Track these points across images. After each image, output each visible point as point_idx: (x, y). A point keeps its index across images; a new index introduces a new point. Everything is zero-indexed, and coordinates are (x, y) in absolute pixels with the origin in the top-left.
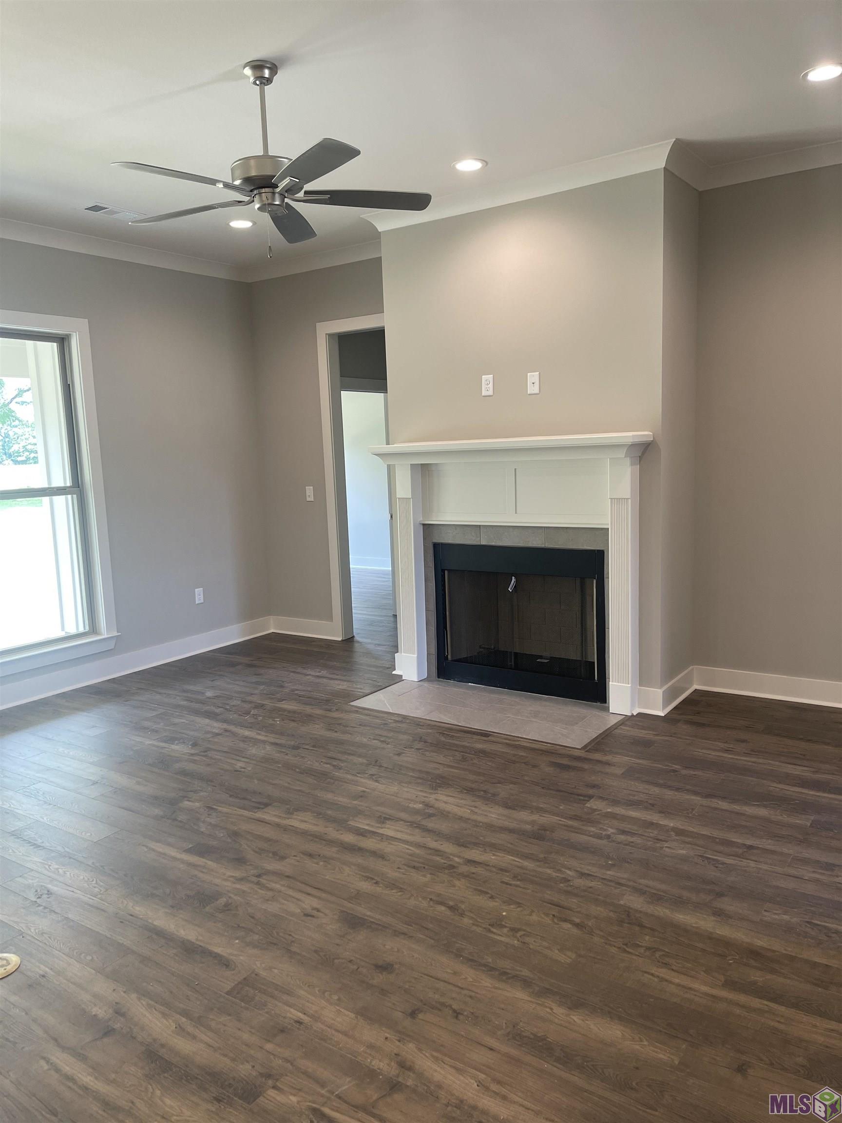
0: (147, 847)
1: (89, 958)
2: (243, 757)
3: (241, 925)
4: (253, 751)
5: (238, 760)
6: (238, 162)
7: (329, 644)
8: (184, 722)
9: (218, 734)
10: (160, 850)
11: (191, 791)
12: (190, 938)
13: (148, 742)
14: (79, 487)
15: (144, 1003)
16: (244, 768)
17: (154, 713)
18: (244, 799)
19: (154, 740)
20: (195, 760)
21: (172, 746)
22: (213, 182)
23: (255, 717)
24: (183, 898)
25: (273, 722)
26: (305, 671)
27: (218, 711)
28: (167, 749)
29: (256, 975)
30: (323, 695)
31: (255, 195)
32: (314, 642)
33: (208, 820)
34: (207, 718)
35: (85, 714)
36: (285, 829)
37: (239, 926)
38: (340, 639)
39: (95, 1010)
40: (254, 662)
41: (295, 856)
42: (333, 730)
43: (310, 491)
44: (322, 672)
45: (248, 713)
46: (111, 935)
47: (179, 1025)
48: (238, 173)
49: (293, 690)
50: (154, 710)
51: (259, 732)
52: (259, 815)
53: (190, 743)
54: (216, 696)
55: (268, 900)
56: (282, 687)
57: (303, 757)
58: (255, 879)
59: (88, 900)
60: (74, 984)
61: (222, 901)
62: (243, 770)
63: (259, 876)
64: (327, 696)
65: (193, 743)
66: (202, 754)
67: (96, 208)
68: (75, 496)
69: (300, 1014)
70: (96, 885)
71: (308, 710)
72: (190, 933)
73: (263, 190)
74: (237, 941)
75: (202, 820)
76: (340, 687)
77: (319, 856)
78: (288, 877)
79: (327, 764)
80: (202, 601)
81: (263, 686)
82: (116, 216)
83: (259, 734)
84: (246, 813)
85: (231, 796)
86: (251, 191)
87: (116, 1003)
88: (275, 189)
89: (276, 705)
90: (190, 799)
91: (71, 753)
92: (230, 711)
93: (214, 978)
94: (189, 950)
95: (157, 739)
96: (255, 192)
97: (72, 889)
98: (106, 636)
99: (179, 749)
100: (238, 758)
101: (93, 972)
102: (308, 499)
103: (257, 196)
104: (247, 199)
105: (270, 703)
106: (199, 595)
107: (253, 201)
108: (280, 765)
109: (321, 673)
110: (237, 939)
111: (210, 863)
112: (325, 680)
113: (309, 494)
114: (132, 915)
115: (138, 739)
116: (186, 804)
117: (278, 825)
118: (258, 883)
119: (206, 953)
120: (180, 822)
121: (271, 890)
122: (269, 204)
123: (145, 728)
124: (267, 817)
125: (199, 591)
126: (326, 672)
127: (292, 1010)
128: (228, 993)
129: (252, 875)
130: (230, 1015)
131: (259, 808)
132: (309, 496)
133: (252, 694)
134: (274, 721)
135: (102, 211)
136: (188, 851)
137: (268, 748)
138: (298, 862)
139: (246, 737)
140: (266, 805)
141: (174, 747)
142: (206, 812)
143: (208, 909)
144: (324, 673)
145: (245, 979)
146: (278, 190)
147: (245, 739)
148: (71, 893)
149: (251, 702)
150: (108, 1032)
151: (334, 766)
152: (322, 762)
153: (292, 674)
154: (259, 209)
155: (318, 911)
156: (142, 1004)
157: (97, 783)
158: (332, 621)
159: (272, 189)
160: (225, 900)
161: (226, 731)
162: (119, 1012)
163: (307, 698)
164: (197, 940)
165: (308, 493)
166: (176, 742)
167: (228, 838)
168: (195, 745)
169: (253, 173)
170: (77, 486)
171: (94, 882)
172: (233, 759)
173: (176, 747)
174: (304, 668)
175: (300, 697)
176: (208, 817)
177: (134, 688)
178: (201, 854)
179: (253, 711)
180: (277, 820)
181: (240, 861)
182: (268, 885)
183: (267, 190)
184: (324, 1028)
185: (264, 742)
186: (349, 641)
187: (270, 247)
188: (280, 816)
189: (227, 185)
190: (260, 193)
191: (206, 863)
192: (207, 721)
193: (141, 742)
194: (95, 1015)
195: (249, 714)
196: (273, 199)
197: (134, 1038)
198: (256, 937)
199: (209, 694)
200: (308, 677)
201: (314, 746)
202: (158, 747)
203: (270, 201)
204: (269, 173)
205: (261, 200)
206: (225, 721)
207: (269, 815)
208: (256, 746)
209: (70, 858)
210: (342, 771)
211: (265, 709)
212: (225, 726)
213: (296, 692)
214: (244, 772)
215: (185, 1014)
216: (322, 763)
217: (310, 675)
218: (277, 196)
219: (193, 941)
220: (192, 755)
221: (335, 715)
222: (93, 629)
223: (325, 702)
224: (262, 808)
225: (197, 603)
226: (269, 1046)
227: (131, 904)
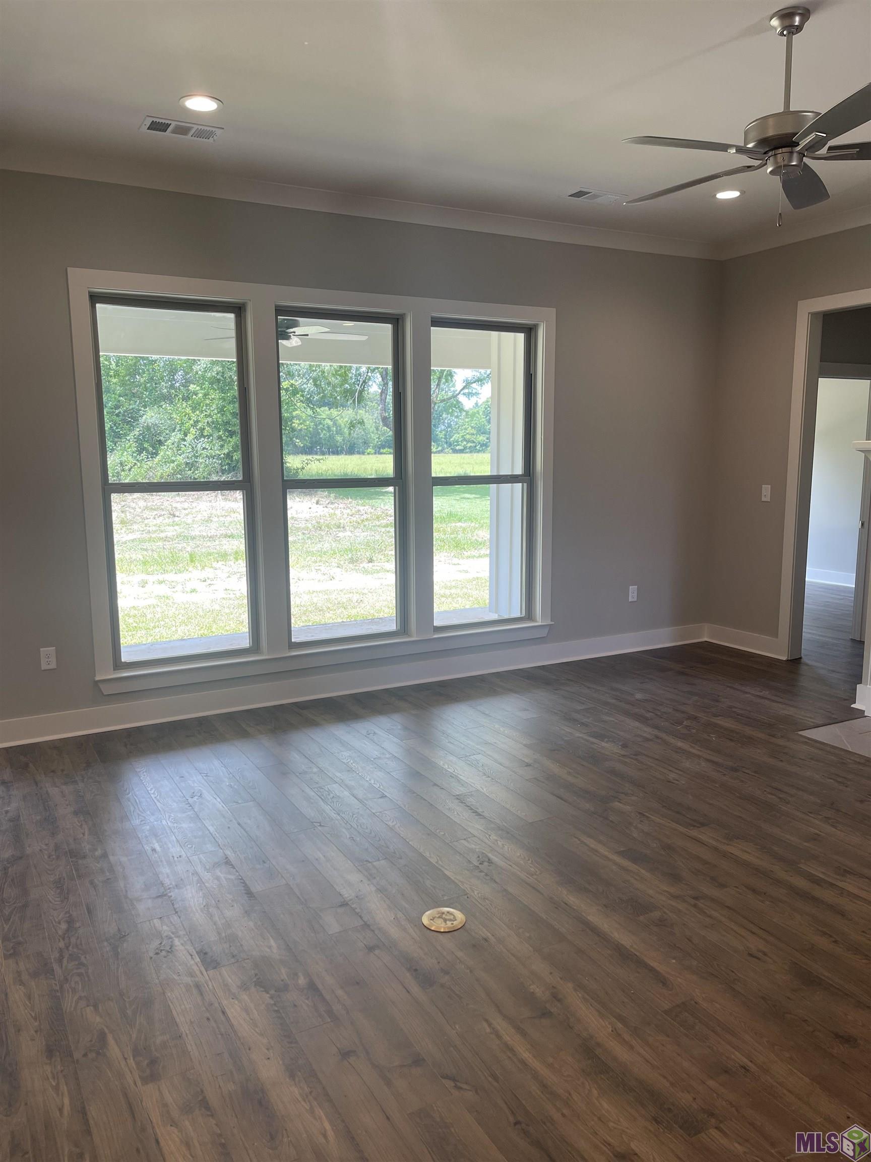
0: (579, 840)
1: (528, 935)
2: (677, 769)
3: (677, 945)
4: (687, 764)
5: (670, 771)
6: (756, 122)
7: (772, 662)
8: (614, 721)
9: (648, 740)
10: (592, 846)
11: (622, 793)
12: (623, 942)
13: (579, 734)
14: (530, 476)
15: (580, 995)
16: (677, 780)
17: (583, 707)
18: (678, 813)
19: (585, 733)
20: (626, 762)
21: (603, 743)
22: (724, 147)
23: (688, 728)
24: (615, 900)
25: (709, 738)
26: (743, 688)
27: (649, 715)
28: (597, 745)
29: (695, 1003)
30: (766, 718)
31: (769, 157)
32: (753, 657)
33: (639, 825)
34: (637, 721)
35: (518, 696)
36: (725, 855)
37: (675, 945)
38: (784, 658)
39: (533, 988)
40: (686, 670)
41: (736, 887)
42: (779, 759)
43: (766, 492)
44: (764, 692)
45: (680, 723)
46: (546, 917)
47: (615, 1029)
48: (753, 135)
49: (731, 707)
50: (583, 704)
51: (693, 745)
52: (694, 833)
53: (620, 744)
54: (646, 700)
55: (706, 926)
56: (717, 701)
57: (742, 781)
58: (693, 901)
59: (525, 877)
60: (513, 955)
61: (656, 914)
62: (677, 782)
63: (696, 898)
64: (770, 720)
65: (623, 744)
66: (632, 756)
67: (579, 194)
68: (525, 485)
69: (745, 1060)
70: (531, 865)
71: (748, 731)
72: (626, 939)
73: (780, 151)
74: (674, 961)
75: (634, 825)
76: (786, 712)
77: (765, 894)
78: (728, 907)
79: (772, 794)
80: (635, 599)
81: (697, 698)
82: (599, 200)
83: (694, 748)
84: (681, 829)
85: (664, 806)
86: (765, 153)
87: (553, 987)
88: (794, 148)
89: (712, 720)
90: (621, 801)
91: (506, 732)
92: (662, 718)
93: (650, 992)
94: (623, 955)
95: (588, 733)
96: (770, 154)
97: (511, 864)
98: (540, 624)
99: (608, 747)
100: (671, 768)
101: (531, 949)
102: (764, 499)
103: (771, 158)
104: (757, 163)
105: (705, 716)
106: (633, 593)
107: (766, 164)
108: (717, 785)
109: (762, 693)
110: (674, 958)
111: (643, 871)
112: (767, 702)
113: (765, 494)
114: (566, 904)
115: (569, 730)
116: (617, 804)
117: (716, 849)
118: (695, 906)
119: (640, 963)
120: (611, 821)
121: (710, 917)
122: (785, 166)
123: (575, 720)
124: (703, 838)
125: (633, 589)
126: (767, 692)
127: (737, 1053)
128: (666, 1012)
129: (688, 895)
130: (668, 1036)
131: (694, 826)
132: (765, 495)
133: (685, 704)
134: (709, 736)
135: (586, 196)
136: (621, 854)
137: (703, 764)
138: (740, 894)
139: (680, 748)
140: (703, 825)
141: (604, 744)
142: (638, 818)
143: (641, 918)
144: (766, 693)
145: (683, 1003)
146: (798, 148)
147: (678, 750)
148: (510, 867)
149: (683, 712)
150: (545, 1014)
151: (780, 798)
152: (765, 791)
153: (728, 689)
154: (771, 172)
155: (765, 954)
156: (578, 996)
157: (530, 765)
158: (777, 637)
159: (790, 148)
160: (660, 914)
161: (657, 737)
162: (556, 997)
163: (747, 718)
164: (631, 946)
165: (764, 492)
166: (606, 739)
167: (662, 851)
168: (625, 746)
169: (771, 133)
170: (528, 475)
171: (530, 862)
172: (665, 768)
173: (606, 744)
174: (742, 684)
175: (738, 715)
176: (641, 824)
177: (563, 679)
178: (634, 860)
179: (685, 722)
180: (714, 843)
181: (675, 877)
182: (707, 911)
183: (784, 150)
184: (775, 1084)
185: (699, 757)
186: (795, 662)
187: (780, 214)
188: (717, 840)
189: (740, 150)
190: (775, 155)
191: (639, 870)
192: (637, 724)
193: (570, 733)
194: (533, 993)
195: (682, 724)
196: (791, 160)
197: (571, 1028)
198: (695, 963)
199: (639, 696)
200: (747, 695)
201: (755, 772)
202: (587, 741)
203: (786, 163)
204: (790, 130)
205: (776, 162)
206: (656, 727)
207: (706, 835)
208: (690, 760)
209: (508, 833)
210: (789, 805)
211: (698, 722)
212: (656, 732)
213: (734, 710)
214: (677, 784)
215: (620, 1018)
216: (765, 793)
217: (749, 693)
218: (795, 155)
219: (628, 947)
220: (623, 756)
221: (781, 742)
222: (529, 615)
223: (767, 725)
224: (698, 827)
225: (630, 601)
226: (711, 1083)
227: (565, 892)
